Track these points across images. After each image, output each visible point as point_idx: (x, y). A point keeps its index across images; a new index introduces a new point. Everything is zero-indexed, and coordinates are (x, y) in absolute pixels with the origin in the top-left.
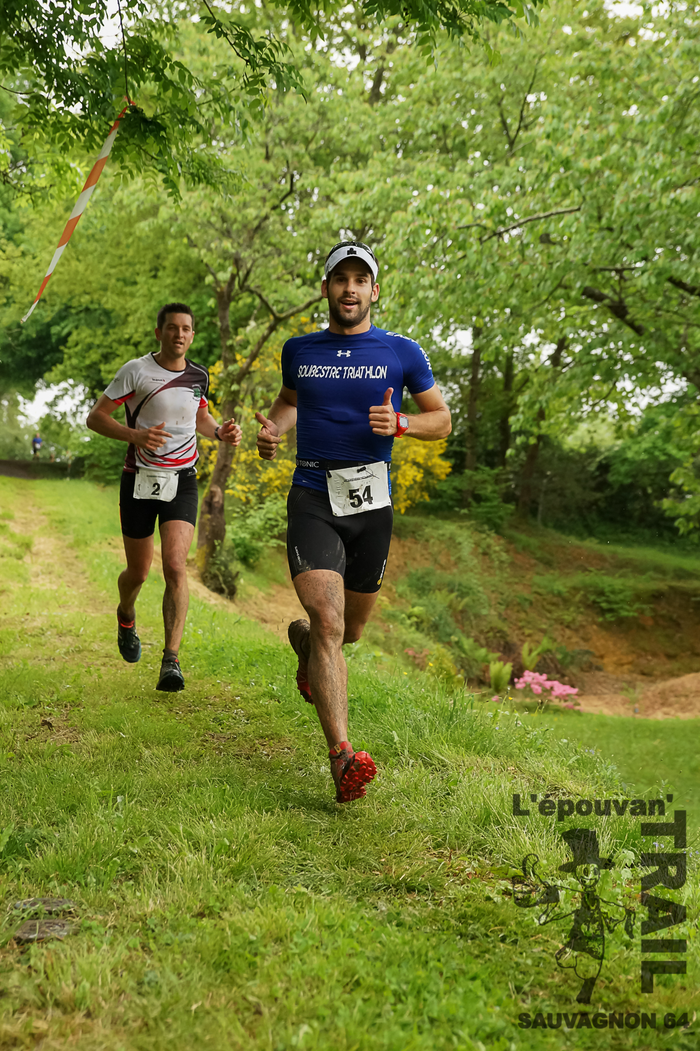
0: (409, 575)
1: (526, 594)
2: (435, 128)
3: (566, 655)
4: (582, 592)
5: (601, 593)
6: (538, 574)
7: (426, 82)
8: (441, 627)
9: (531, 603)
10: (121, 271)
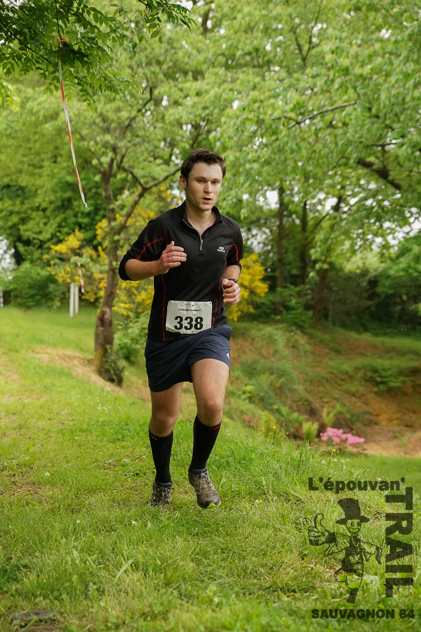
0: (242, 364)
1: (323, 373)
2: (251, 49)
3: (353, 415)
4: (363, 371)
5: (376, 371)
6: (331, 359)
7: (243, 18)
8: (266, 400)
9: (327, 380)
10: (31, 159)
